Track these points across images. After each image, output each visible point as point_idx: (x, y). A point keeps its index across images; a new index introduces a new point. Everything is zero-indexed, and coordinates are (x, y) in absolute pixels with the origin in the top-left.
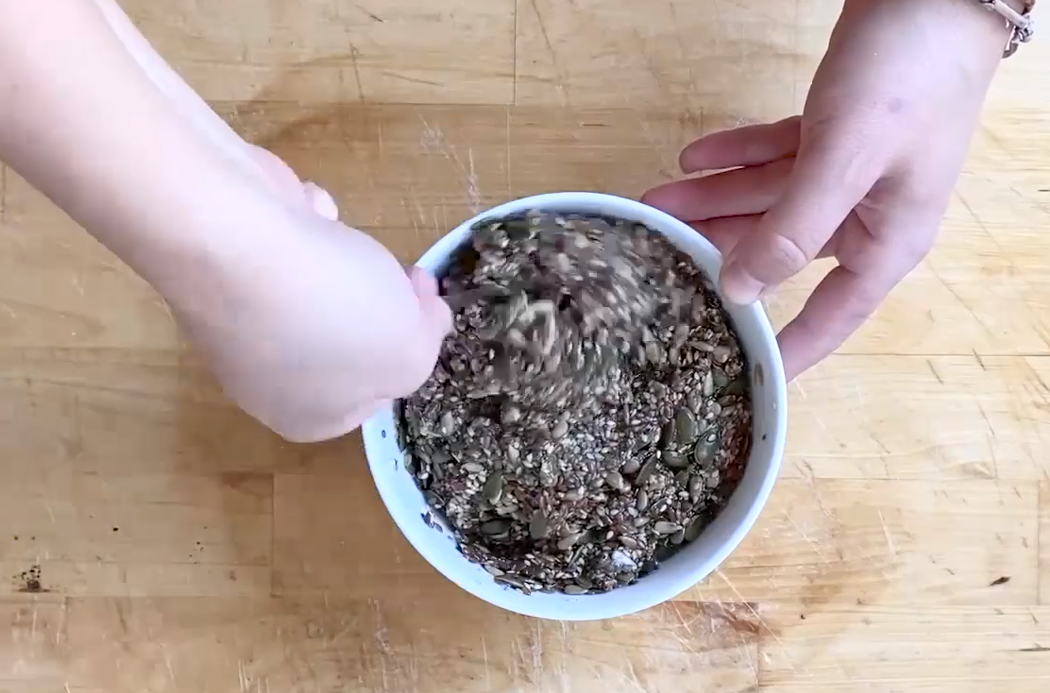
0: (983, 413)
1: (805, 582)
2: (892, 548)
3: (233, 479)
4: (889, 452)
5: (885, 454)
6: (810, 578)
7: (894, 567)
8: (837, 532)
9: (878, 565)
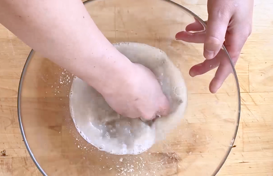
0: (229, 107)
1: (187, 148)
2: (208, 139)
3: (51, 127)
4: (206, 116)
5: (205, 117)
6: (188, 146)
7: (208, 144)
8: (194, 135)
9: (204, 143)
